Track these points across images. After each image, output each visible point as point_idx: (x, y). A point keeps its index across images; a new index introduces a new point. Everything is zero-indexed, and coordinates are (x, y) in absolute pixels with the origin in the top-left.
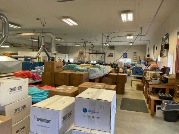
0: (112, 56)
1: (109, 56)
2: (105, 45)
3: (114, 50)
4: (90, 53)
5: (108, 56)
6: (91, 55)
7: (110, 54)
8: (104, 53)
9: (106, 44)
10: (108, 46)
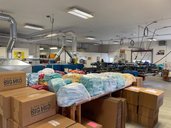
0: (163, 54)
1: (159, 54)
2: (151, 40)
3: (165, 46)
4: (132, 51)
5: (157, 54)
6: (134, 53)
7: (160, 51)
8: (151, 51)
9: (152, 38)
10: (155, 41)
